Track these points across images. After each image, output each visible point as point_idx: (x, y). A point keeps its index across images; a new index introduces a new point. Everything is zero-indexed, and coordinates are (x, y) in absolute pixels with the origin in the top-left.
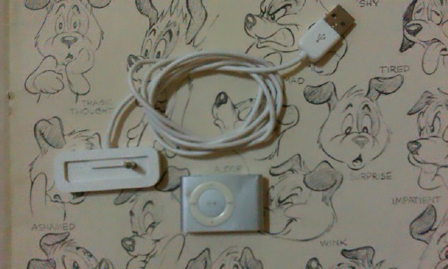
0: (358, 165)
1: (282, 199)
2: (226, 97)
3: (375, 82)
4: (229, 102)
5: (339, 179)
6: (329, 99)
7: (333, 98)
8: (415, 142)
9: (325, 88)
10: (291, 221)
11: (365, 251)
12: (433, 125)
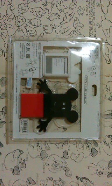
1: (39, 144)
2: (65, 130)
4: (64, 131)
5: (43, 160)
6: (64, 157)
9: (67, 156)
10: (33, 146)
12: (57, 184)
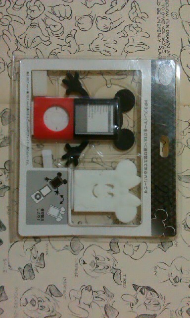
0: (82, 262)
3: (119, 272)
5: (76, 254)
6: (112, 250)
7: (113, 252)
8: (91, 289)
9: (117, 249)
11: (43, 263)
12: (99, 297)
